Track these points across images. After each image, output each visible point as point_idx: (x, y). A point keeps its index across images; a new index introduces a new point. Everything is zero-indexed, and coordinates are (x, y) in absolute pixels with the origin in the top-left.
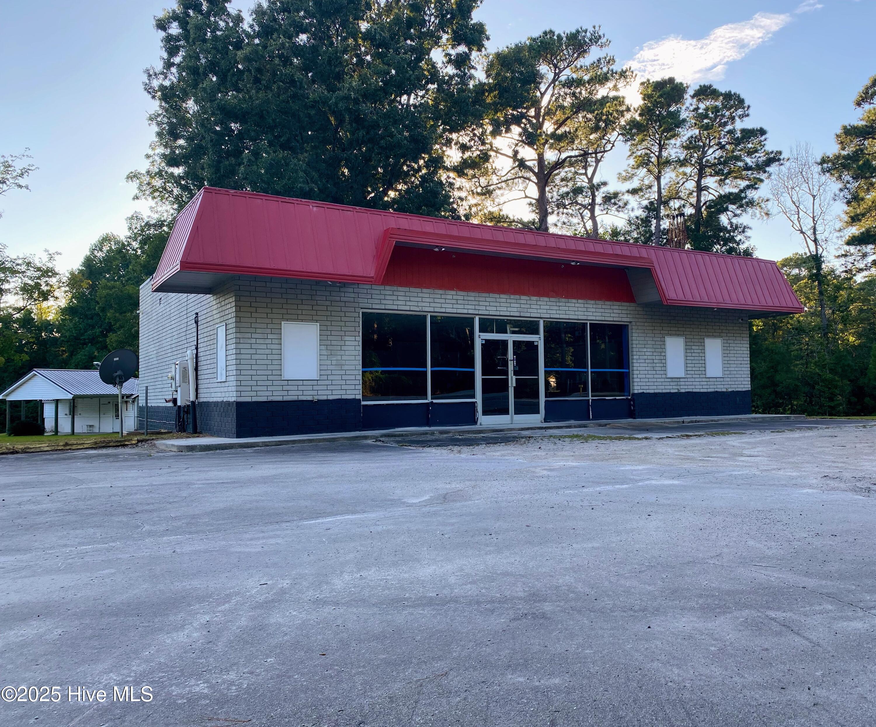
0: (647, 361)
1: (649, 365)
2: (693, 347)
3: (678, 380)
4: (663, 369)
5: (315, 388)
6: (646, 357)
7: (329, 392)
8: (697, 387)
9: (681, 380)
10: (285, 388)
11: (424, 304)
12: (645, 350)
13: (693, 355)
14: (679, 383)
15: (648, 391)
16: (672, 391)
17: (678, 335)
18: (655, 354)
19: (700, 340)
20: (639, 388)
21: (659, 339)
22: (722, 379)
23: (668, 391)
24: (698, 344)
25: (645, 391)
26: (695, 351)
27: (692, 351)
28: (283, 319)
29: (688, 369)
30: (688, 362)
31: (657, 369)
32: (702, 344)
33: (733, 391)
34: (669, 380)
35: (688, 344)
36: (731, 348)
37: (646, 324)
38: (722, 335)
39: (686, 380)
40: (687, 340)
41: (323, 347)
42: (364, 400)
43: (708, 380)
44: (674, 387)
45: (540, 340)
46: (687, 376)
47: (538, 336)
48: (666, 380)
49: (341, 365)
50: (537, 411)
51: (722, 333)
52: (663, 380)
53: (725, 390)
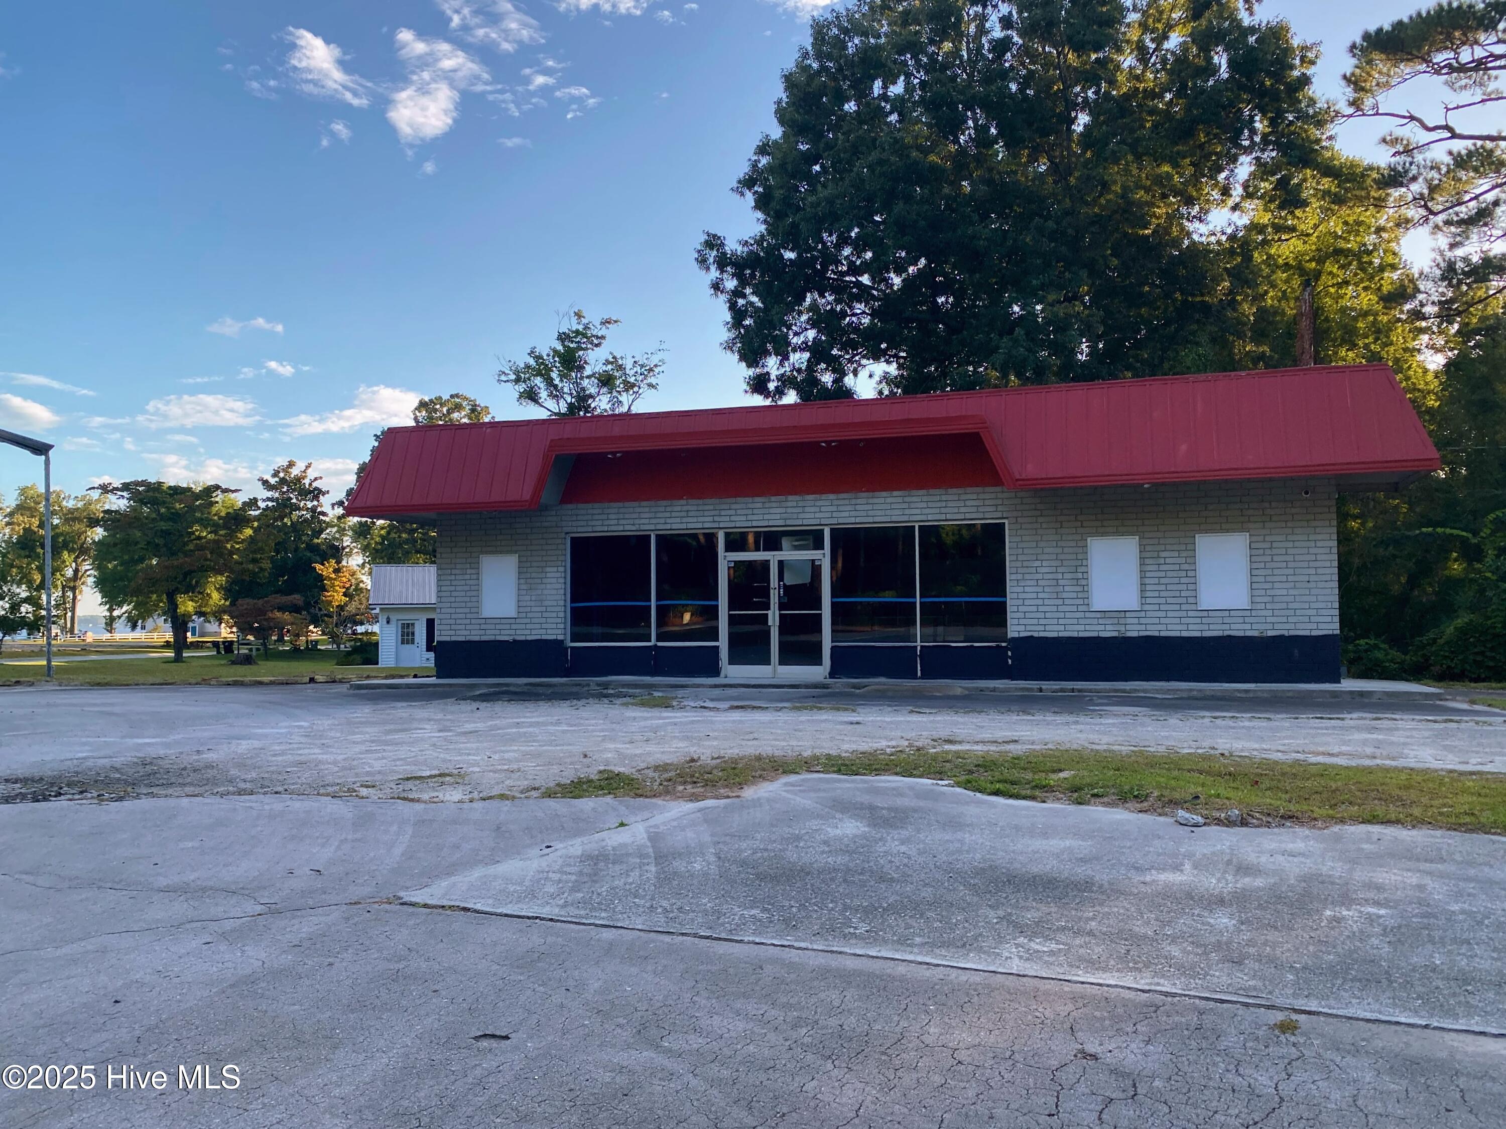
0: (1042, 583)
1: (1048, 589)
2: (1164, 554)
3: (1123, 614)
4: (1081, 595)
5: (514, 627)
6: (1038, 576)
7: (528, 632)
8: (1171, 627)
9: (1128, 615)
10: (483, 627)
11: (643, 521)
12: (1038, 563)
13: (1164, 567)
14: (1122, 621)
16: (1104, 635)
17: (1122, 534)
18: (1061, 570)
19: (1184, 540)
20: (1019, 628)
21: (1072, 544)
22: (1247, 614)
23: (1095, 634)
24: (1176, 547)
25: (1033, 634)
26: (1169, 561)
27: (1162, 561)
28: (482, 552)
29: (1148, 594)
30: (1147, 581)
31: (1065, 595)
32: (1190, 547)
33: (1282, 636)
34: (1098, 615)
35: (1148, 548)
36: (1275, 551)
37: (1040, 519)
38: (1251, 525)
39: (1143, 614)
40: (1145, 542)
41: (522, 581)
42: (572, 641)
43: (1205, 614)
44: (1108, 628)
45: (824, 557)
46: (1146, 607)
47: (821, 552)
48: (1088, 615)
49: (541, 601)
50: (818, 661)
51: (1249, 521)
52: (1081, 615)
53: (1256, 634)
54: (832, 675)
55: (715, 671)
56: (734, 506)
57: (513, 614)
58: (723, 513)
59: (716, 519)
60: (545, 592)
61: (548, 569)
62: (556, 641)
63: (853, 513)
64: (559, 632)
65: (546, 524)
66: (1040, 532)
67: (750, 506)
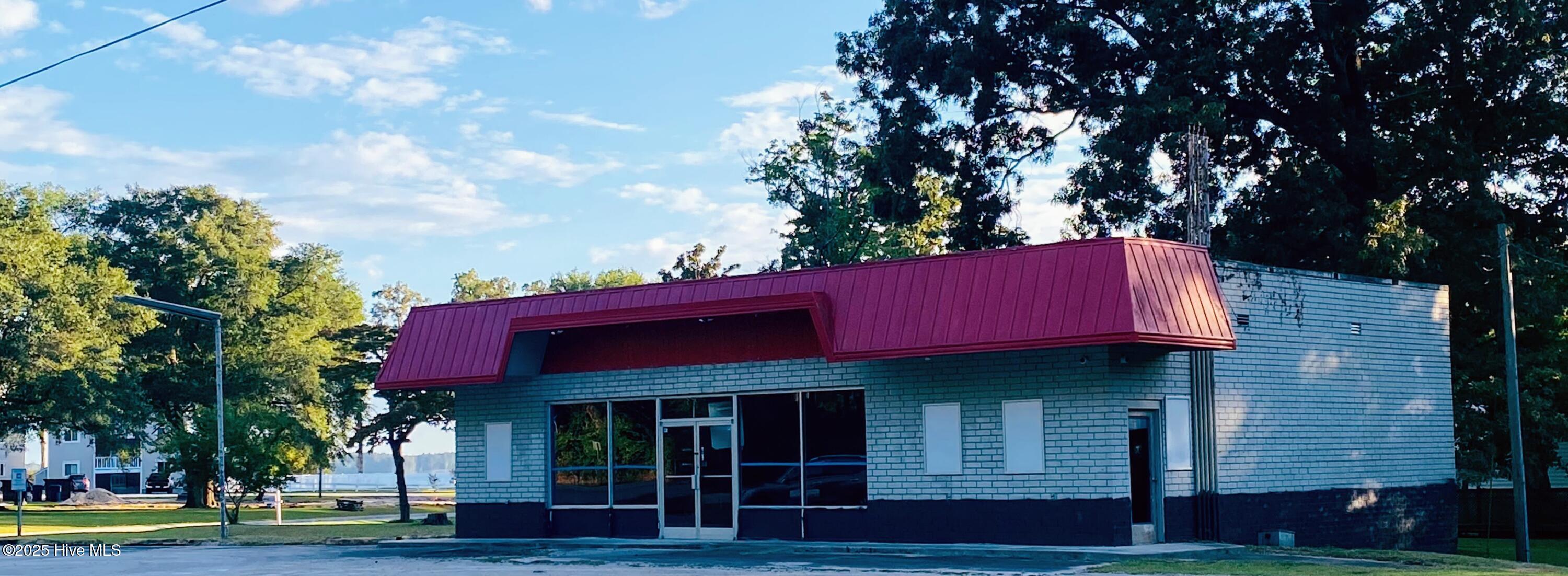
0: (890, 448)
1: (894, 454)
2: (979, 420)
3: (949, 478)
4: (918, 460)
5: (509, 490)
6: (887, 441)
7: (519, 495)
8: (985, 491)
9: (954, 478)
10: (488, 490)
12: (887, 429)
13: (979, 433)
14: (949, 485)
15: (891, 497)
16: (935, 498)
17: (948, 401)
18: (903, 435)
19: (993, 406)
20: (875, 492)
21: (911, 410)
22: (1042, 477)
23: (928, 497)
24: (988, 413)
25: (885, 498)
26: (983, 426)
27: (978, 426)
28: (486, 420)
29: (968, 458)
30: (967, 446)
31: (907, 460)
32: (998, 413)
33: (1069, 499)
34: (931, 479)
35: (967, 414)
36: (1063, 417)
37: (888, 387)
38: (1043, 392)
39: (964, 478)
40: (965, 408)
41: (515, 447)
42: (554, 504)
43: (1010, 478)
44: (939, 491)
45: (731, 423)
46: (967, 471)
47: (730, 418)
48: (925, 479)
49: (529, 466)
50: (730, 525)
51: (1042, 388)
52: (919, 478)
53: (1048, 497)
54: (740, 535)
55: (655, 534)
56: (664, 375)
57: (508, 479)
58: (656, 381)
59: (652, 387)
60: (532, 457)
61: (533, 436)
62: (539, 504)
63: (751, 381)
64: (541, 495)
65: (531, 393)
66: (888, 398)
67: (676, 375)
